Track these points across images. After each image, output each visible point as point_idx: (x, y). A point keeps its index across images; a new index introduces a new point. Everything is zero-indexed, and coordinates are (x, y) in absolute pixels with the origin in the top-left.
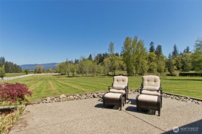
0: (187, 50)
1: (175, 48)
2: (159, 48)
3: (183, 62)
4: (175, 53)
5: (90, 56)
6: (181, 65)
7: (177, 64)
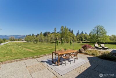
0: (82, 33)
1: (78, 31)
2: (72, 31)
3: (81, 37)
4: (78, 33)
5: (41, 32)
6: (80, 39)
7: (79, 38)
